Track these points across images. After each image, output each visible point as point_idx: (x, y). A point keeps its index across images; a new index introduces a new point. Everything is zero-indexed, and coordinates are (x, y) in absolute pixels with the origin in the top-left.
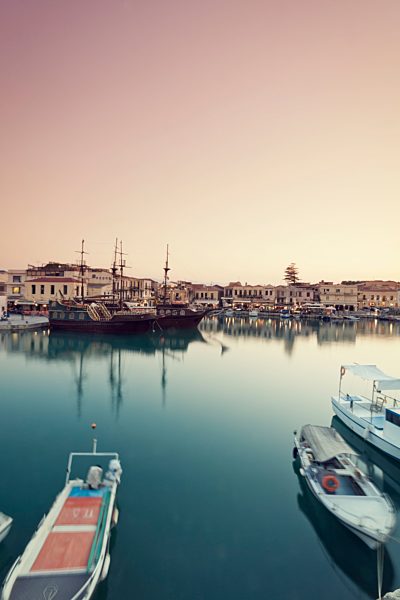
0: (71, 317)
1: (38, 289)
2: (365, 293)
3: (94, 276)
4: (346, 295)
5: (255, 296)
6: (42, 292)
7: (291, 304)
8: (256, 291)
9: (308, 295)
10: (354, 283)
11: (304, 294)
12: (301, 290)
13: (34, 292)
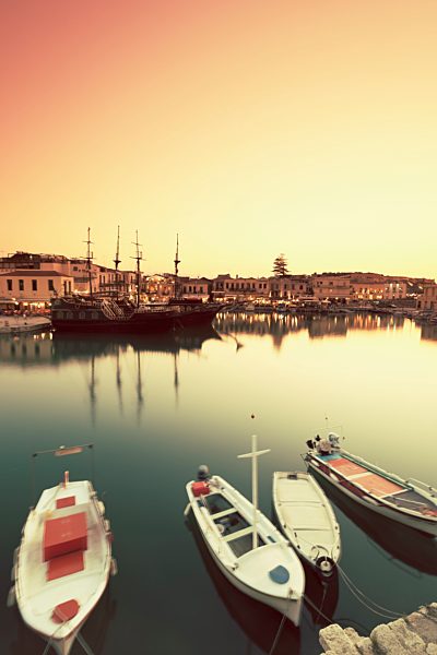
0: (82, 316)
1: (15, 285)
2: (354, 285)
3: (75, 269)
4: (339, 287)
5: (248, 289)
6: (21, 288)
7: (285, 298)
8: (249, 284)
9: (301, 288)
10: (334, 275)
11: (297, 287)
12: (294, 282)
13: (10, 288)
